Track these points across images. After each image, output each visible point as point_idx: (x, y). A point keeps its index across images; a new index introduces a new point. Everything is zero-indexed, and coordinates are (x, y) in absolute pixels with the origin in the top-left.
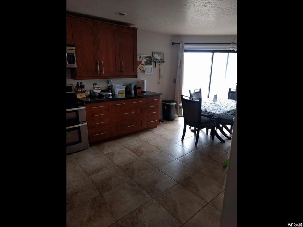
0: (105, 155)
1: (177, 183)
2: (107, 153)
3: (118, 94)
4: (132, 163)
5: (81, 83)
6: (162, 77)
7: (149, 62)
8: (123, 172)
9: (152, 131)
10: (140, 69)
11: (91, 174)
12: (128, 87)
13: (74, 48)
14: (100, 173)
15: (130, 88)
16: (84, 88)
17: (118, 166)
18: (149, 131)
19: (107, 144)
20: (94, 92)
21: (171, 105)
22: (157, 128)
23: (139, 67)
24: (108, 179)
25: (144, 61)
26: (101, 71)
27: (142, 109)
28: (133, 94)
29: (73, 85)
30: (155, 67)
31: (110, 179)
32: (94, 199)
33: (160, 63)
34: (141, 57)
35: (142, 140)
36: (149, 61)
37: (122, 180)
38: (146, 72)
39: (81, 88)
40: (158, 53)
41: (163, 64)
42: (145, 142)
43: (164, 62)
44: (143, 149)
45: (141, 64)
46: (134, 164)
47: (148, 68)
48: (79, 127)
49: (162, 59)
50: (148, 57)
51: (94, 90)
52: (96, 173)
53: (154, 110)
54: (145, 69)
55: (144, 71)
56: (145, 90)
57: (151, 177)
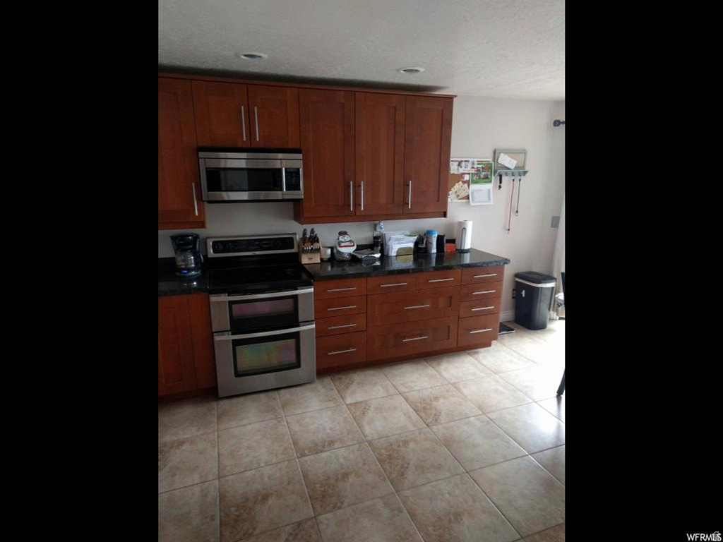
0: (347, 405)
1: (519, 537)
2: (354, 402)
3: (397, 256)
4: (406, 443)
5: (312, 231)
6: (517, 212)
7: (482, 176)
8: (378, 464)
9: (476, 356)
10: (458, 193)
11: (306, 451)
12: (423, 239)
13: (300, 156)
14: (324, 455)
15: (427, 240)
16: (318, 241)
17: (370, 443)
18: (469, 354)
19: (358, 377)
20: (339, 252)
21: (538, 288)
22: (493, 346)
23: (456, 190)
24: (340, 477)
25: (469, 174)
26: (357, 204)
27: (451, 297)
28: (434, 257)
29: (295, 234)
30: (500, 187)
31: (345, 476)
32: (299, 524)
33: (513, 178)
34: (463, 164)
35: (445, 379)
36: (483, 173)
37: (372, 488)
38: (473, 200)
39: (311, 242)
40: (509, 152)
41: (522, 178)
42: (452, 384)
43: (525, 173)
44: (441, 404)
45: (460, 183)
46: (411, 445)
47: (481, 190)
48: (298, 333)
49: (521, 165)
50: (479, 163)
51: (340, 247)
52: (317, 453)
53: (484, 300)
54: (472, 193)
55: (468, 197)
56: (467, 246)
57: (447, 496)
